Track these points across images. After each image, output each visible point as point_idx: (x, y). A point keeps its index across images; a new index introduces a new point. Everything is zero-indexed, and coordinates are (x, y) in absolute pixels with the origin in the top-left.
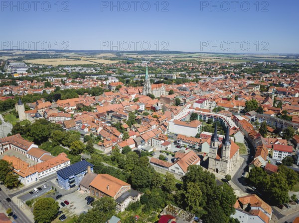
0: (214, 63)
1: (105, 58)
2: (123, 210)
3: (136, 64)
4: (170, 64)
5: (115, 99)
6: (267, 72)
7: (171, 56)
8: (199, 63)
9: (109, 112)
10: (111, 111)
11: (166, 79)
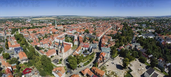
0: (85, 19)
1: (53, 18)
2: (22, 63)
3: (62, 19)
4: (72, 19)
5: (45, 30)
6: (98, 21)
7: (74, 17)
8: (81, 18)
9: (39, 34)
10: (40, 33)
11: (67, 23)
